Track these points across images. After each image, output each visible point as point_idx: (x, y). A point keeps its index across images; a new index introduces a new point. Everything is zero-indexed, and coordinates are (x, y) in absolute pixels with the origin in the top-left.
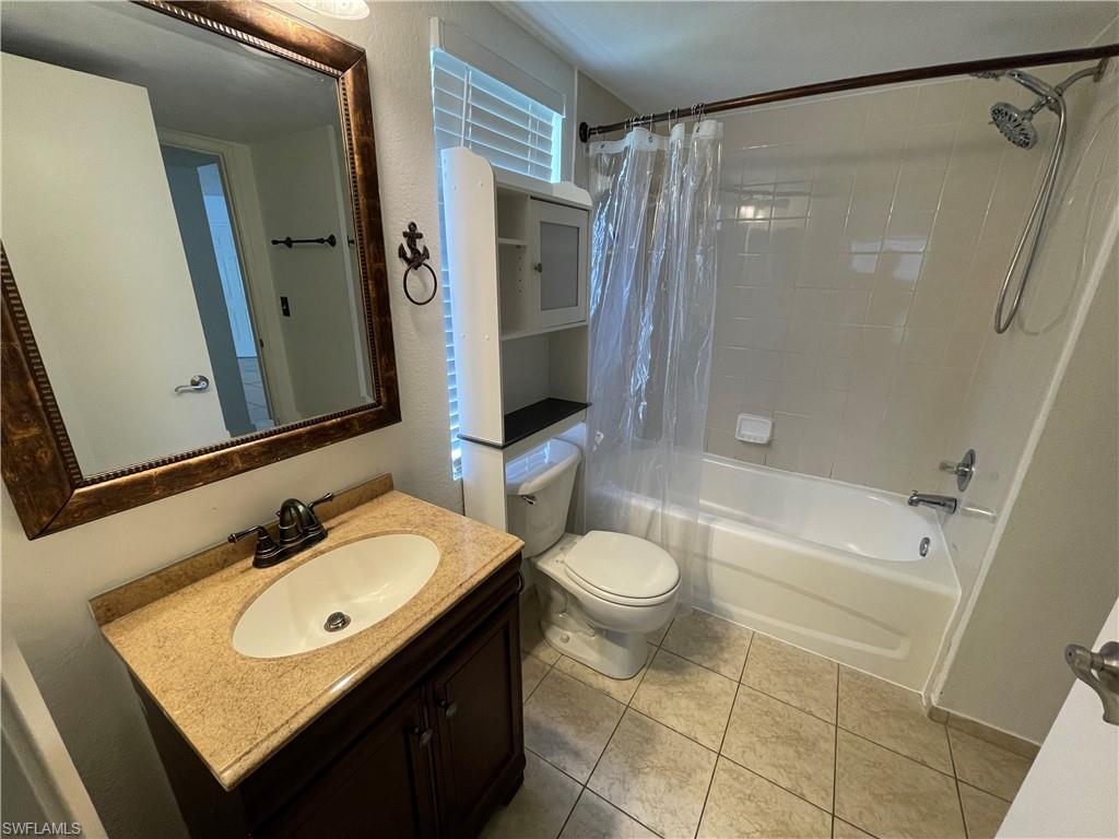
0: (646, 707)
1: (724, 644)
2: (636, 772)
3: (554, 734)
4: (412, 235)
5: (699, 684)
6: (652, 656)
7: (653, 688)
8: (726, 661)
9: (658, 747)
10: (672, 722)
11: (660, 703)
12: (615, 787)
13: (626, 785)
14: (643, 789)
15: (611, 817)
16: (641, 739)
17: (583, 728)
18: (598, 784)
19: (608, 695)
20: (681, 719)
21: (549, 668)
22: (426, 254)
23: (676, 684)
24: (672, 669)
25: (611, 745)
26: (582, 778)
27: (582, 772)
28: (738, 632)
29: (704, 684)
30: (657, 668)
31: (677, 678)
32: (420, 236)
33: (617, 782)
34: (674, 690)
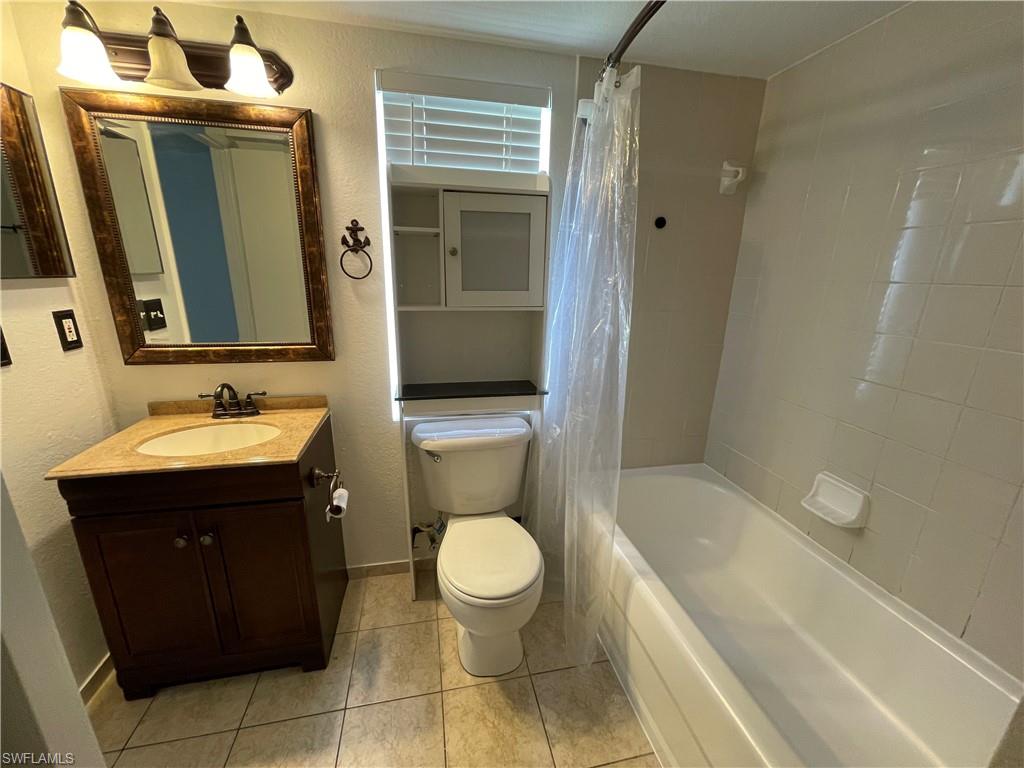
0: (451, 706)
1: (596, 730)
2: (381, 738)
3: (378, 660)
4: (355, 228)
5: (518, 736)
6: (514, 675)
7: (478, 698)
8: (574, 745)
9: (417, 740)
10: (453, 736)
11: (466, 714)
12: (356, 730)
13: (363, 738)
14: (368, 753)
15: (329, 744)
16: (415, 721)
17: (396, 674)
18: (352, 717)
19: (442, 670)
20: (462, 743)
21: (435, 617)
22: (367, 242)
23: (499, 713)
24: (514, 702)
25: (394, 704)
26: (352, 702)
27: (357, 699)
28: (631, 734)
29: (521, 740)
30: (503, 688)
31: (509, 712)
32: (362, 229)
33: (362, 728)
34: (490, 716)
